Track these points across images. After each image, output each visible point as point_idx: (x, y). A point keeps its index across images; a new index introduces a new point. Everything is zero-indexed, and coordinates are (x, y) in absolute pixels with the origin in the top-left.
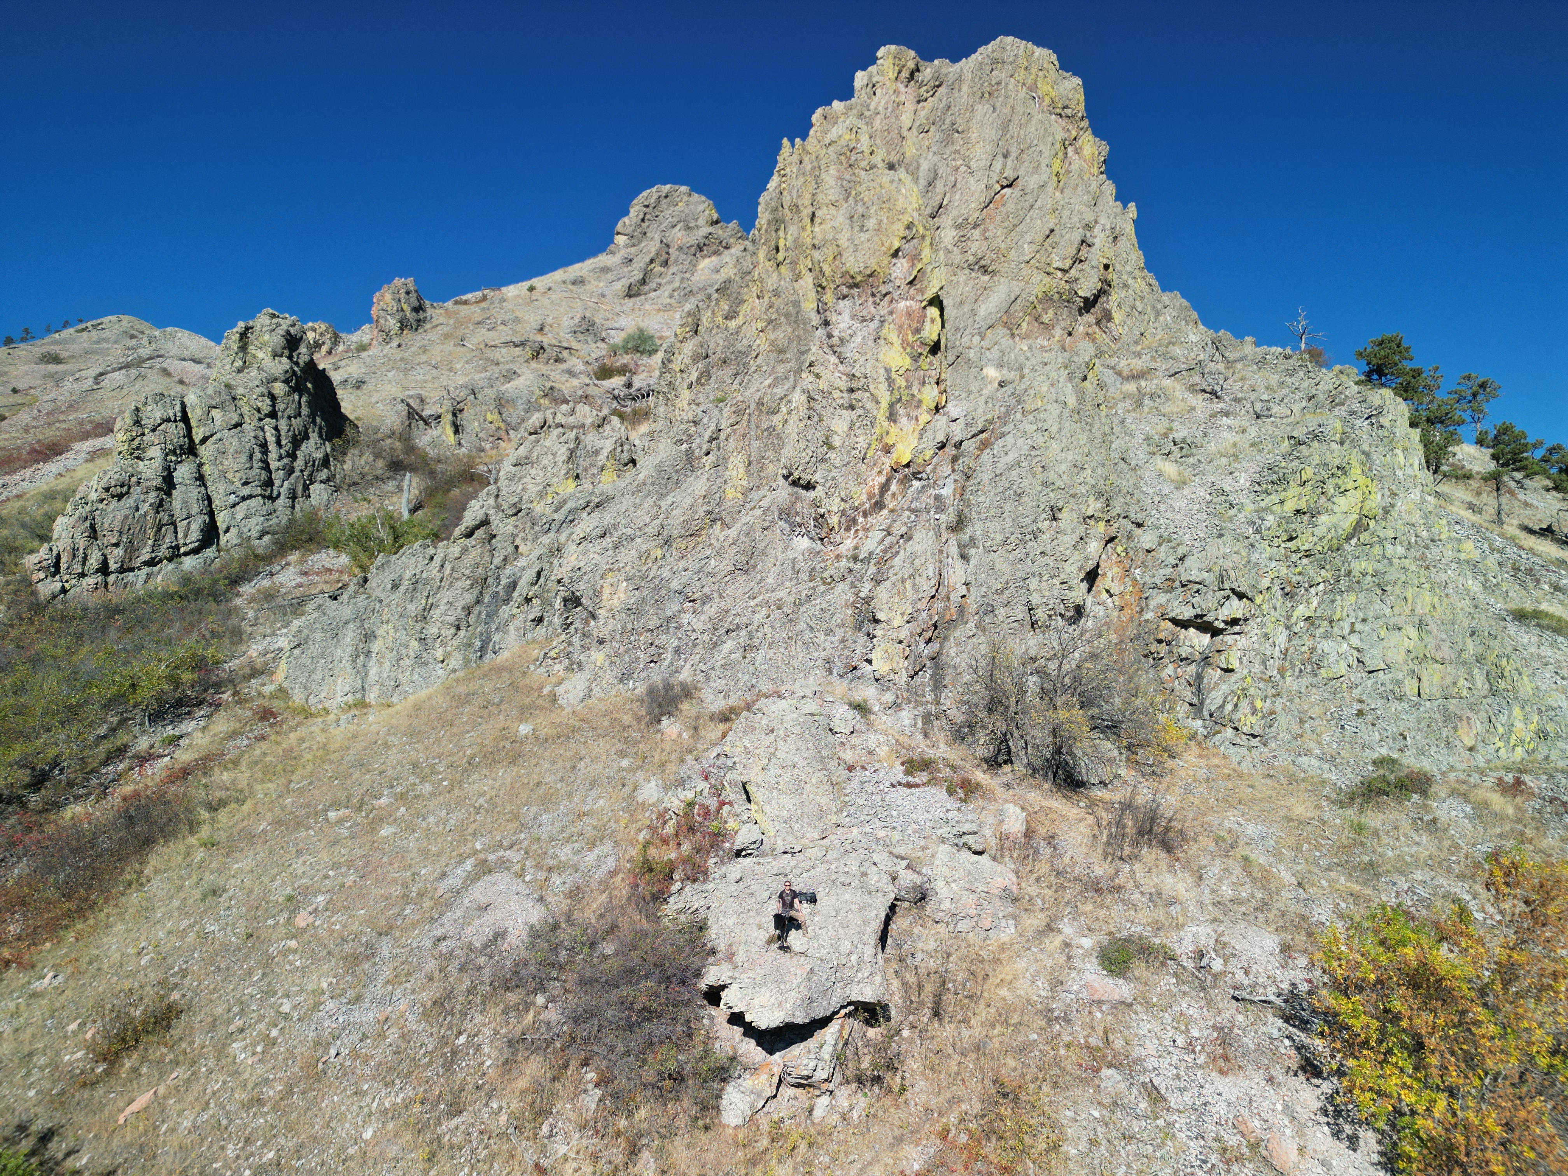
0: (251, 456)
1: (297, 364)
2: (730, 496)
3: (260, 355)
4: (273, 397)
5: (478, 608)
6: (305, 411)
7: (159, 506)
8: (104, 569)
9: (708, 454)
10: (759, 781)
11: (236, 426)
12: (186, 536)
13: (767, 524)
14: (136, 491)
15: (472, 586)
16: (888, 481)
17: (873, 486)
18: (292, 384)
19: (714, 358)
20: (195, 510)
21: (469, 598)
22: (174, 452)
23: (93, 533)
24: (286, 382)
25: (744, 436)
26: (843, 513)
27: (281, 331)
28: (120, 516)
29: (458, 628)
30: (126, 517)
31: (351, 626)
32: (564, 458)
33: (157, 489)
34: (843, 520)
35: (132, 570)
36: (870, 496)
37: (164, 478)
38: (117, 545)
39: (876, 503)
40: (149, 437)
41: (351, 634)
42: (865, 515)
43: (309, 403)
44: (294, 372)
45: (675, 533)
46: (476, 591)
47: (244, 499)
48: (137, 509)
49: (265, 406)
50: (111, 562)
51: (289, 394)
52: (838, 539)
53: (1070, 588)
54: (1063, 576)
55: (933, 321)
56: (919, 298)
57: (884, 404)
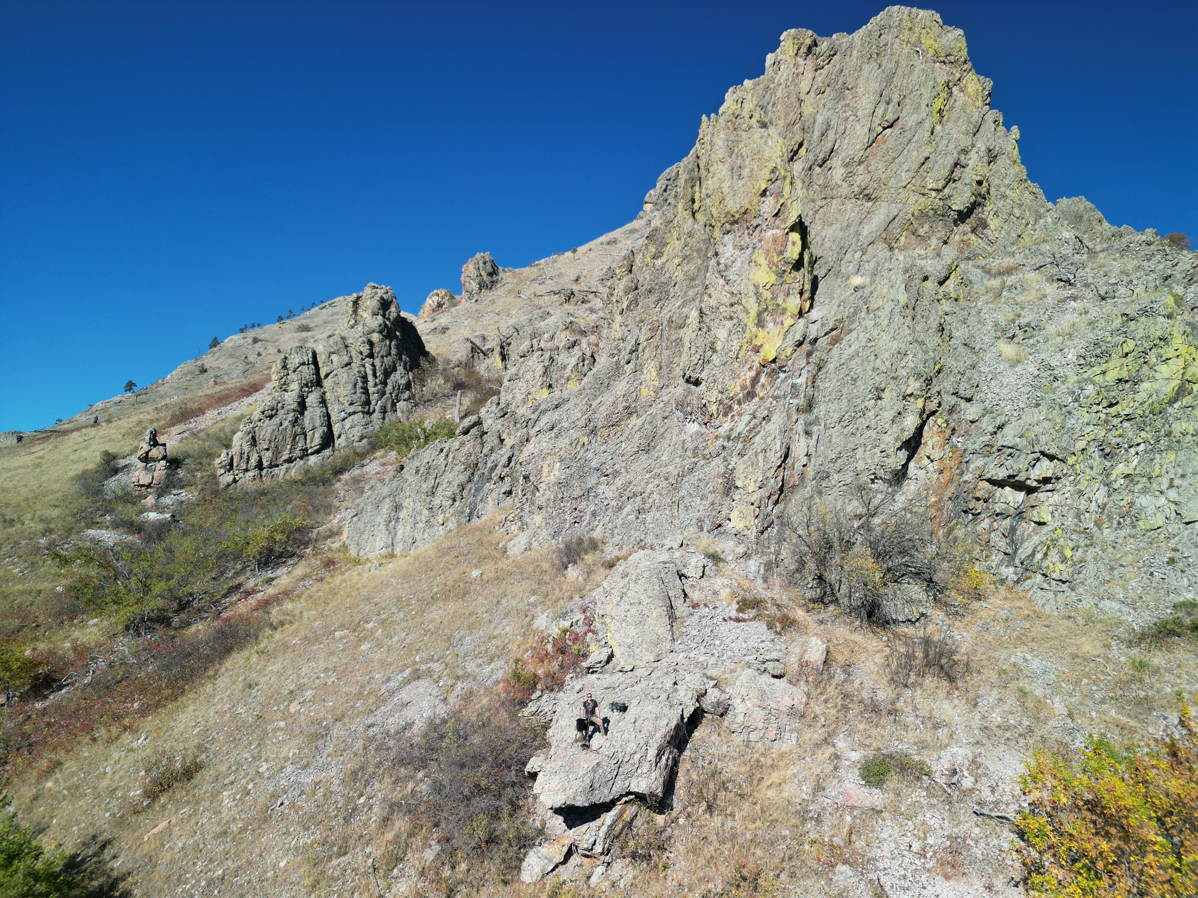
0: (355, 385)
1: (389, 319)
2: (644, 394)
3: (365, 315)
4: (371, 344)
5: (469, 485)
6: (394, 351)
7: (295, 422)
8: (260, 466)
9: (628, 363)
10: (613, 614)
11: (347, 365)
12: (311, 442)
13: (667, 414)
14: (281, 412)
15: (465, 469)
16: (758, 375)
17: (745, 380)
18: (385, 333)
19: (642, 290)
20: (318, 423)
21: (463, 478)
22: (307, 385)
23: (254, 442)
24: (380, 332)
25: (657, 347)
26: (721, 402)
27: (377, 298)
28: (270, 430)
29: (454, 500)
30: (274, 431)
31: (387, 500)
32: (541, 373)
33: (294, 411)
34: (721, 406)
35: (277, 466)
36: (743, 387)
37: (299, 403)
38: (268, 449)
39: (749, 393)
40: (292, 376)
41: (387, 506)
42: (739, 403)
43: (397, 346)
44: (386, 325)
45: (600, 424)
46: (468, 473)
47: (350, 414)
48: (281, 424)
49: (365, 349)
50: (264, 461)
51: (382, 341)
52: (717, 423)
53: (888, 456)
54: (882, 446)
55: (794, 243)
56: (783, 226)
57: (753, 313)
